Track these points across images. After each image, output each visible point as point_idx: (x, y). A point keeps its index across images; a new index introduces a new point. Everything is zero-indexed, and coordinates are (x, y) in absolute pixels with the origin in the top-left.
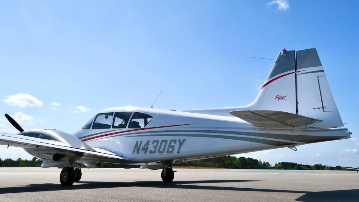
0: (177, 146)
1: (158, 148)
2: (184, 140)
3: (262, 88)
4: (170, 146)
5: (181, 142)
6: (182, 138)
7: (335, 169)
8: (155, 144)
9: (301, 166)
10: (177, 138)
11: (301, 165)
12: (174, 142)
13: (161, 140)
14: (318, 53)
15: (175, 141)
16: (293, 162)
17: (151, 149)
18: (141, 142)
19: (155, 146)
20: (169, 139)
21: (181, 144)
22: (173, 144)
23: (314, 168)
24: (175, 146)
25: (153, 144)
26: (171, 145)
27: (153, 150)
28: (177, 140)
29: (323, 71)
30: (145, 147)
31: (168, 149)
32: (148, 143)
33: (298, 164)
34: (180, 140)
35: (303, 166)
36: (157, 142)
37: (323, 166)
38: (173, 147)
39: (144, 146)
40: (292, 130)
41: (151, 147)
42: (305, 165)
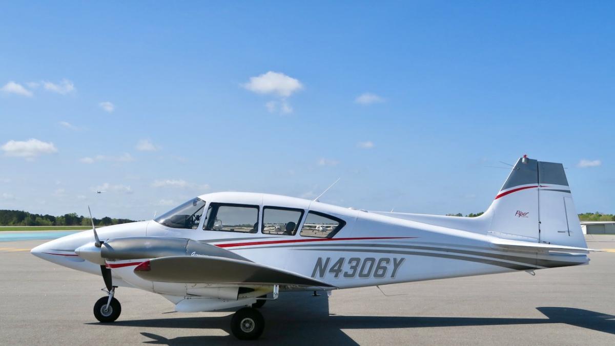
0: (391, 267)
1: (359, 269)
2: (402, 260)
3: (496, 198)
4: (379, 267)
5: (397, 262)
6: (399, 257)
7: (101, 222)
8: (354, 264)
9: (37, 218)
10: (391, 256)
11: (38, 215)
12: (385, 262)
13: (364, 258)
14: (565, 169)
15: (388, 261)
16: (21, 210)
17: (346, 271)
18: (328, 259)
19: (353, 266)
20: (378, 256)
21: (397, 264)
22: (384, 264)
23: (63, 222)
24: (388, 267)
25: (350, 262)
26: (381, 266)
27: (351, 272)
28: (391, 259)
29: (569, 192)
30: (336, 268)
31: (376, 271)
32: (341, 261)
33: (31, 213)
34: (395, 260)
35: (40, 218)
36: (358, 260)
37: (79, 217)
38: (385, 269)
39: (335, 266)
40: (537, 254)
41: (346, 268)
42: (43, 215)
